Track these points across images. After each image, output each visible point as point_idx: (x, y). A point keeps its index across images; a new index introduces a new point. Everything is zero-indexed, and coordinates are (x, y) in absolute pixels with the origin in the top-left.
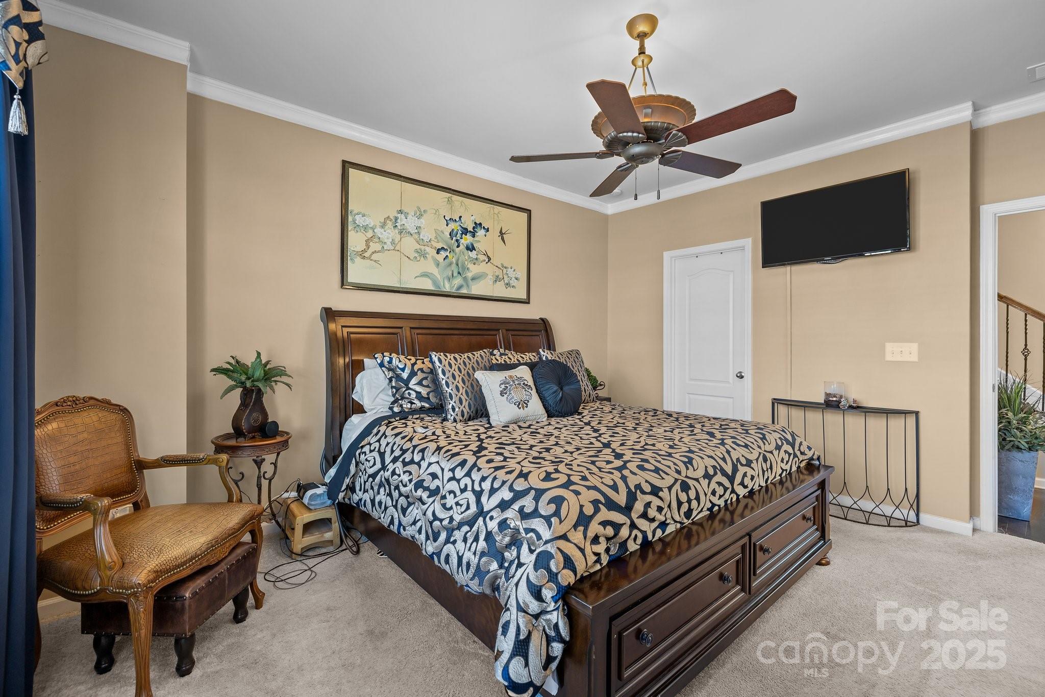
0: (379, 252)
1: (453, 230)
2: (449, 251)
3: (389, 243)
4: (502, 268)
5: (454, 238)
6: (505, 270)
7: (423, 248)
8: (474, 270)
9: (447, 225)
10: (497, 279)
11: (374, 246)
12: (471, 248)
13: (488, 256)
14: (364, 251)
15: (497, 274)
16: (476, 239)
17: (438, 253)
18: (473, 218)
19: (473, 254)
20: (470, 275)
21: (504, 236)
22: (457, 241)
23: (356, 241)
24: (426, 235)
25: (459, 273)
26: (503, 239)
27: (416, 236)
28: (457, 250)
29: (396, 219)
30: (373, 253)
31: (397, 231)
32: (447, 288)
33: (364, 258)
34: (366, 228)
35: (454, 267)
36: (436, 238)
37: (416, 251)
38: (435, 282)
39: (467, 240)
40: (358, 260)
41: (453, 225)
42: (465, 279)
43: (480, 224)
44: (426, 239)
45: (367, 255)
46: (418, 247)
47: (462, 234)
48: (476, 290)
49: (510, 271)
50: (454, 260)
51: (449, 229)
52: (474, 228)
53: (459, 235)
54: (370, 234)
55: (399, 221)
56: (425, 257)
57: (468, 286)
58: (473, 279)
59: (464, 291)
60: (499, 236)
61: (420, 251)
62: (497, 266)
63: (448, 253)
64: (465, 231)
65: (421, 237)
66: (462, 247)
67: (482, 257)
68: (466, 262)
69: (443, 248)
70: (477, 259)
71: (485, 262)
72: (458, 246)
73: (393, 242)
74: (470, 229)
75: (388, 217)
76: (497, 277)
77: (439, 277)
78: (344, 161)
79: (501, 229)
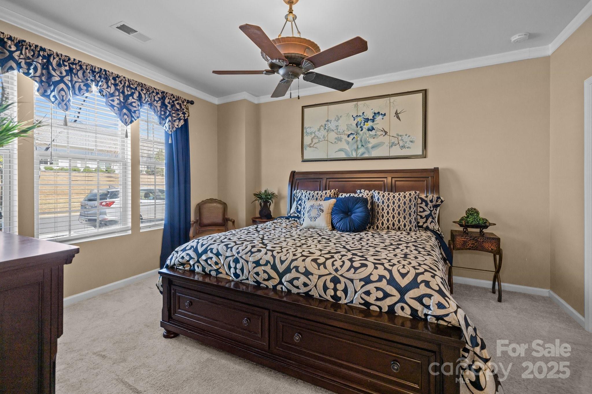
0: (317, 143)
1: (358, 122)
2: (355, 134)
3: (322, 138)
4: (398, 137)
5: (359, 126)
6: (400, 138)
7: (339, 136)
8: (373, 142)
9: (354, 120)
10: (393, 145)
11: (315, 141)
12: (371, 129)
13: (385, 131)
14: (311, 144)
15: (392, 141)
16: (375, 123)
17: (348, 137)
18: (373, 111)
19: (373, 133)
20: (370, 145)
21: (400, 115)
22: (361, 127)
23: (307, 140)
24: (341, 129)
25: (362, 146)
26: (398, 118)
27: (336, 131)
28: (361, 133)
29: (325, 125)
30: (314, 144)
31: (326, 131)
32: (354, 155)
33: (310, 147)
34: (311, 133)
35: (359, 142)
36: (347, 129)
37: (336, 139)
38: (346, 153)
39: (370, 124)
40: (308, 148)
41: (359, 119)
42: (367, 149)
43: (379, 113)
44: (341, 131)
45: (312, 145)
46: (337, 136)
47: (364, 123)
48: (374, 153)
49: (405, 138)
50: (359, 139)
51: (356, 122)
52: (373, 117)
53: (362, 125)
54: (313, 135)
55: (327, 126)
56: (341, 140)
57: (369, 152)
58: (373, 147)
59: (366, 155)
60: (395, 116)
61: (338, 138)
62: (393, 136)
63: (355, 136)
64: (367, 120)
65: (339, 131)
66: (364, 130)
67: (379, 133)
68: (368, 139)
69: (351, 134)
70: (375, 135)
71: (383, 135)
72: (362, 130)
73: (324, 137)
74: (371, 117)
75: (322, 125)
76: (393, 143)
77: (349, 150)
78: (302, 107)
79: (397, 111)
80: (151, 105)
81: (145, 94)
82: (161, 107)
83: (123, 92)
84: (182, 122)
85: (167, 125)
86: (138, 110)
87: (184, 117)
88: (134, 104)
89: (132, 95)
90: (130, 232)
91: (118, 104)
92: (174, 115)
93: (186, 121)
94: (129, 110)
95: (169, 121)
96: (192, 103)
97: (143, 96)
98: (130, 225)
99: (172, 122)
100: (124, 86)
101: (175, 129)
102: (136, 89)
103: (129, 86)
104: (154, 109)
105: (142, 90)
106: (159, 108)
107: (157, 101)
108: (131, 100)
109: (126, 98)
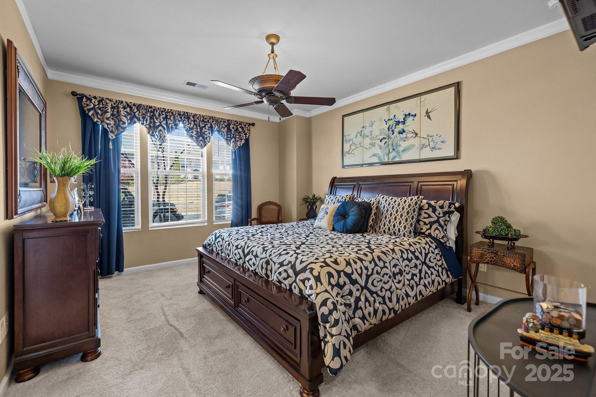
0: (355, 149)
1: (390, 126)
2: (387, 138)
3: (358, 144)
4: (428, 138)
5: (391, 130)
6: (430, 139)
7: (373, 141)
8: (404, 145)
9: (386, 124)
10: (423, 146)
11: (353, 147)
12: (402, 132)
13: (415, 133)
14: (349, 151)
15: (423, 143)
16: (405, 125)
17: (381, 142)
18: (404, 113)
19: (404, 135)
20: (401, 149)
21: (430, 114)
22: (392, 131)
23: (347, 147)
24: (375, 134)
25: (394, 149)
26: (429, 117)
27: (370, 137)
28: (392, 136)
29: (361, 131)
30: (352, 150)
31: (362, 137)
32: (386, 160)
33: (349, 154)
34: (350, 141)
35: (390, 146)
36: (380, 133)
37: (370, 144)
38: (379, 158)
39: (401, 126)
40: (347, 155)
41: (391, 123)
42: (398, 152)
43: (409, 114)
44: (375, 136)
45: (350, 152)
46: (371, 141)
47: (396, 126)
48: (405, 157)
49: (437, 139)
50: (390, 143)
51: (388, 125)
52: (404, 118)
53: (394, 127)
54: (351, 142)
55: (363, 132)
56: (374, 146)
57: (399, 156)
58: (404, 151)
59: (397, 159)
60: (425, 116)
61: (372, 143)
62: (423, 138)
63: (386, 140)
64: (398, 123)
65: (373, 136)
66: (395, 133)
67: (410, 135)
68: (399, 142)
69: (384, 138)
70: (406, 137)
71: (413, 137)
72: (393, 134)
73: (360, 143)
74: (402, 120)
75: (358, 132)
76: (424, 145)
77: (381, 154)
78: (343, 116)
79: (427, 110)
80: (219, 131)
81: (215, 124)
82: (227, 132)
83: (199, 126)
84: (243, 141)
85: (232, 145)
86: (210, 137)
87: (246, 137)
88: (206, 133)
89: (205, 127)
90: (206, 224)
91: (195, 134)
92: (237, 137)
93: (247, 140)
94: (203, 137)
95: (233, 142)
96: (253, 125)
97: (213, 125)
98: (206, 219)
99: (235, 142)
100: (200, 121)
101: (237, 147)
102: (208, 121)
103: (203, 121)
104: (222, 134)
105: (213, 122)
106: (225, 133)
107: (224, 128)
108: (204, 130)
109: (201, 129)
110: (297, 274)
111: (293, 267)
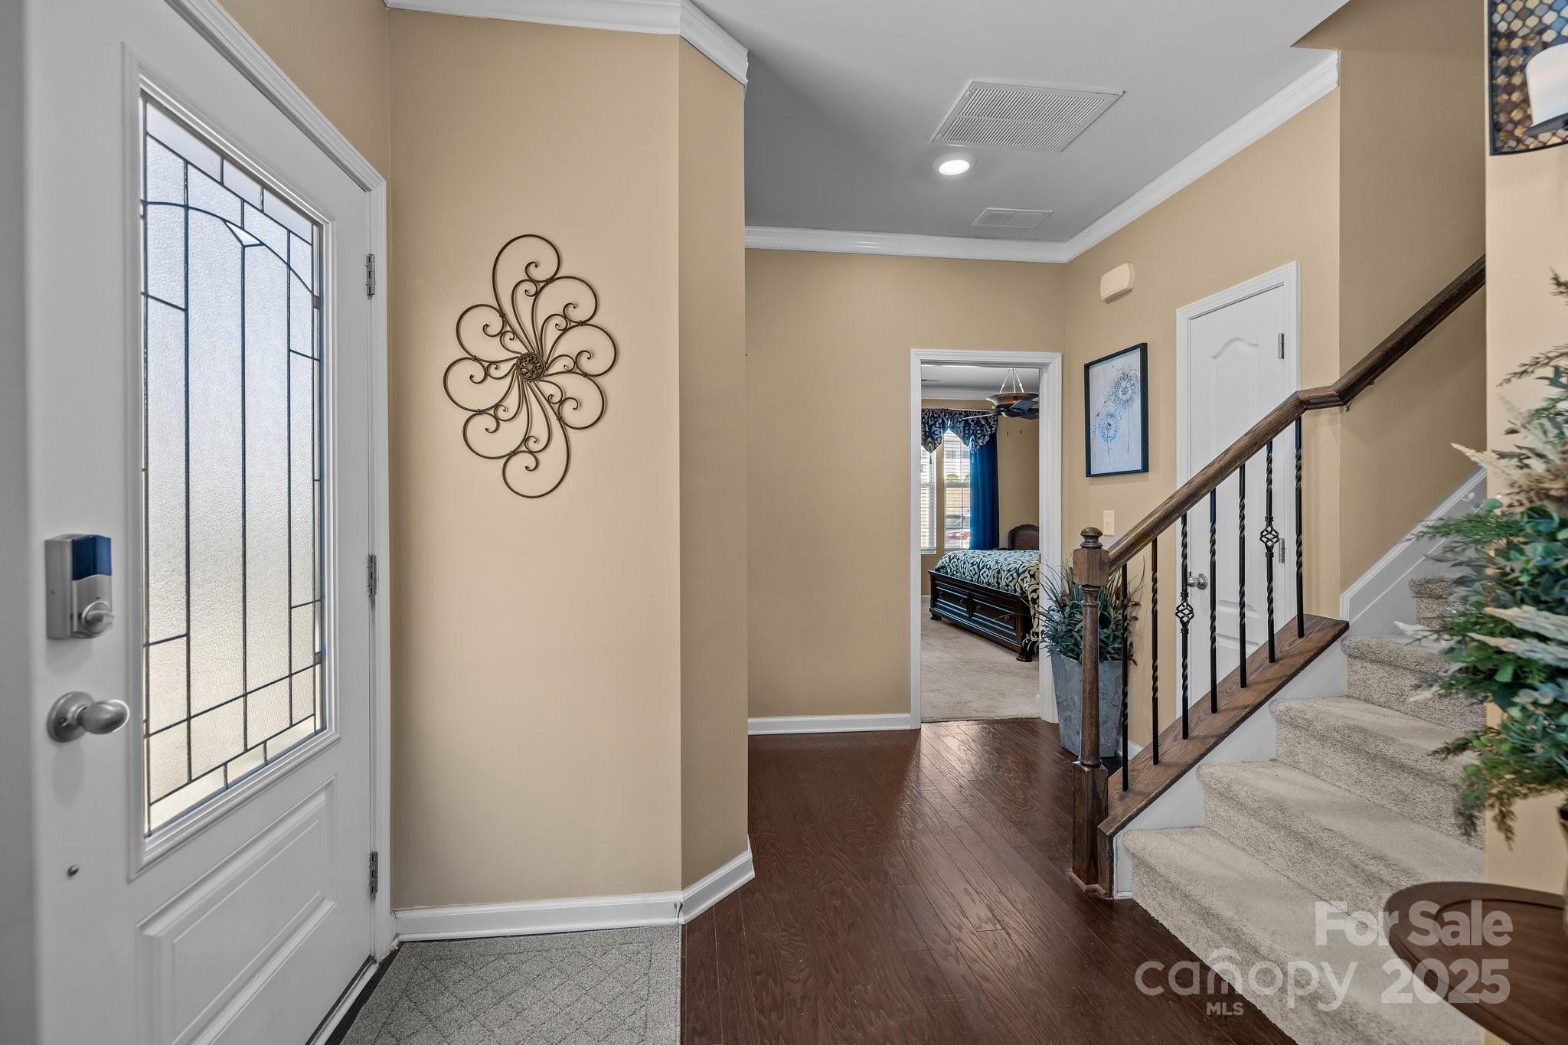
80: (953, 428)
81: (947, 419)
82: (964, 427)
83: (928, 423)
84: (987, 438)
85: (970, 444)
86: (941, 437)
87: (991, 431)
88: (936, 433)
89: (935, 424)
90: (935, 552)
91: (923, 435)
92: (979, 432)
93: (993, 437)
94: (933, 438)
95: (972, 440)
97: (946, 421)
98: (935, 545)
99: (975, 441)
100: (928, 418)
101: (978, 447)
102: (939, 415)
103: (933, 416)
104: (957, 431)
105: (945, 415)
106: (962, 429)
107: (960, 422)
108: (934, 428)
109: (930, 428)
110: (1019, 575)
111: (1017, 571)
